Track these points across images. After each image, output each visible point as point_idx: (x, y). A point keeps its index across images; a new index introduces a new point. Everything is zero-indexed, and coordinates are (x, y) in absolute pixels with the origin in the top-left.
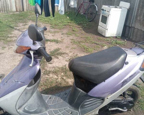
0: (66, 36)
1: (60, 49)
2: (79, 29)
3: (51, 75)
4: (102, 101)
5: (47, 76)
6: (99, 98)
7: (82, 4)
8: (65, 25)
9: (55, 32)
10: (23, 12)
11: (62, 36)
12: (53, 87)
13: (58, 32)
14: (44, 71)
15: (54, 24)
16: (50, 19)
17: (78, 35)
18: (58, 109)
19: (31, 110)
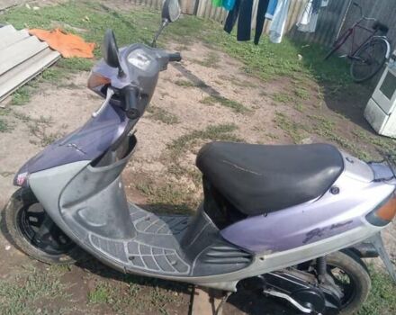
0: (270, 101)
1: (237, 128)
2: (314, 93)
3: (184, 179)
4: (247, 260)
5: (173, 178)
6: (242, 251)
7: (351, 30)
8: (282, 74)
9: (245, 85)
10: (193, 17)
11: (260, 99)
12: (176, 206)
13: (254, 87)
14: (173, 164)
15: (253, 64)
16: (250, 50)
17: (303, 107)
18: (152, 247)
19: (90, 221)
